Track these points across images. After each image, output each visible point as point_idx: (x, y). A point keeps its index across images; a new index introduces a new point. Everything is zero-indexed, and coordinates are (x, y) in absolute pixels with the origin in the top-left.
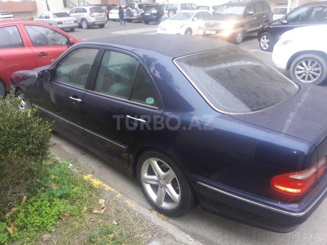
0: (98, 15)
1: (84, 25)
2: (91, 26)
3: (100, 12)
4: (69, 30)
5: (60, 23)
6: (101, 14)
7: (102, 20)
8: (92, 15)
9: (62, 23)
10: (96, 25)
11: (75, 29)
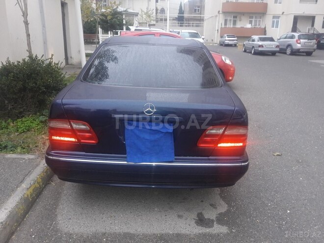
0: (305, 43)
1: (289, 51)
2: (295, 52)
3: (309, 39)
4: (271, 54)
5: (261, 46)
6: (310, 41)
7: (309, 48)
8: (299, 42)
9: (263, 47)
10: (300, 52)
11: (277, 54)
